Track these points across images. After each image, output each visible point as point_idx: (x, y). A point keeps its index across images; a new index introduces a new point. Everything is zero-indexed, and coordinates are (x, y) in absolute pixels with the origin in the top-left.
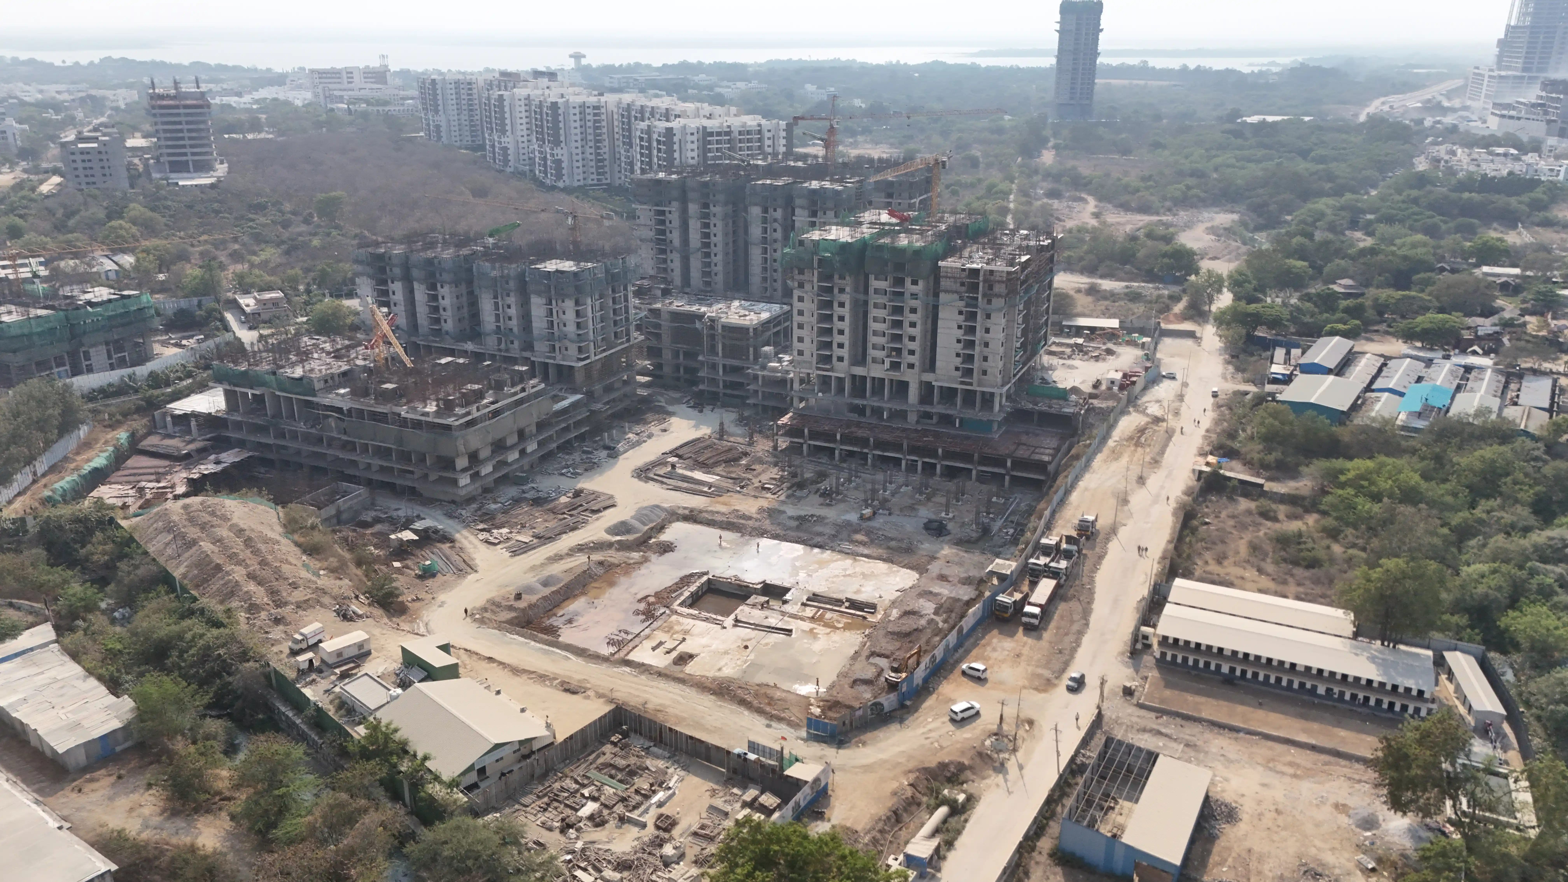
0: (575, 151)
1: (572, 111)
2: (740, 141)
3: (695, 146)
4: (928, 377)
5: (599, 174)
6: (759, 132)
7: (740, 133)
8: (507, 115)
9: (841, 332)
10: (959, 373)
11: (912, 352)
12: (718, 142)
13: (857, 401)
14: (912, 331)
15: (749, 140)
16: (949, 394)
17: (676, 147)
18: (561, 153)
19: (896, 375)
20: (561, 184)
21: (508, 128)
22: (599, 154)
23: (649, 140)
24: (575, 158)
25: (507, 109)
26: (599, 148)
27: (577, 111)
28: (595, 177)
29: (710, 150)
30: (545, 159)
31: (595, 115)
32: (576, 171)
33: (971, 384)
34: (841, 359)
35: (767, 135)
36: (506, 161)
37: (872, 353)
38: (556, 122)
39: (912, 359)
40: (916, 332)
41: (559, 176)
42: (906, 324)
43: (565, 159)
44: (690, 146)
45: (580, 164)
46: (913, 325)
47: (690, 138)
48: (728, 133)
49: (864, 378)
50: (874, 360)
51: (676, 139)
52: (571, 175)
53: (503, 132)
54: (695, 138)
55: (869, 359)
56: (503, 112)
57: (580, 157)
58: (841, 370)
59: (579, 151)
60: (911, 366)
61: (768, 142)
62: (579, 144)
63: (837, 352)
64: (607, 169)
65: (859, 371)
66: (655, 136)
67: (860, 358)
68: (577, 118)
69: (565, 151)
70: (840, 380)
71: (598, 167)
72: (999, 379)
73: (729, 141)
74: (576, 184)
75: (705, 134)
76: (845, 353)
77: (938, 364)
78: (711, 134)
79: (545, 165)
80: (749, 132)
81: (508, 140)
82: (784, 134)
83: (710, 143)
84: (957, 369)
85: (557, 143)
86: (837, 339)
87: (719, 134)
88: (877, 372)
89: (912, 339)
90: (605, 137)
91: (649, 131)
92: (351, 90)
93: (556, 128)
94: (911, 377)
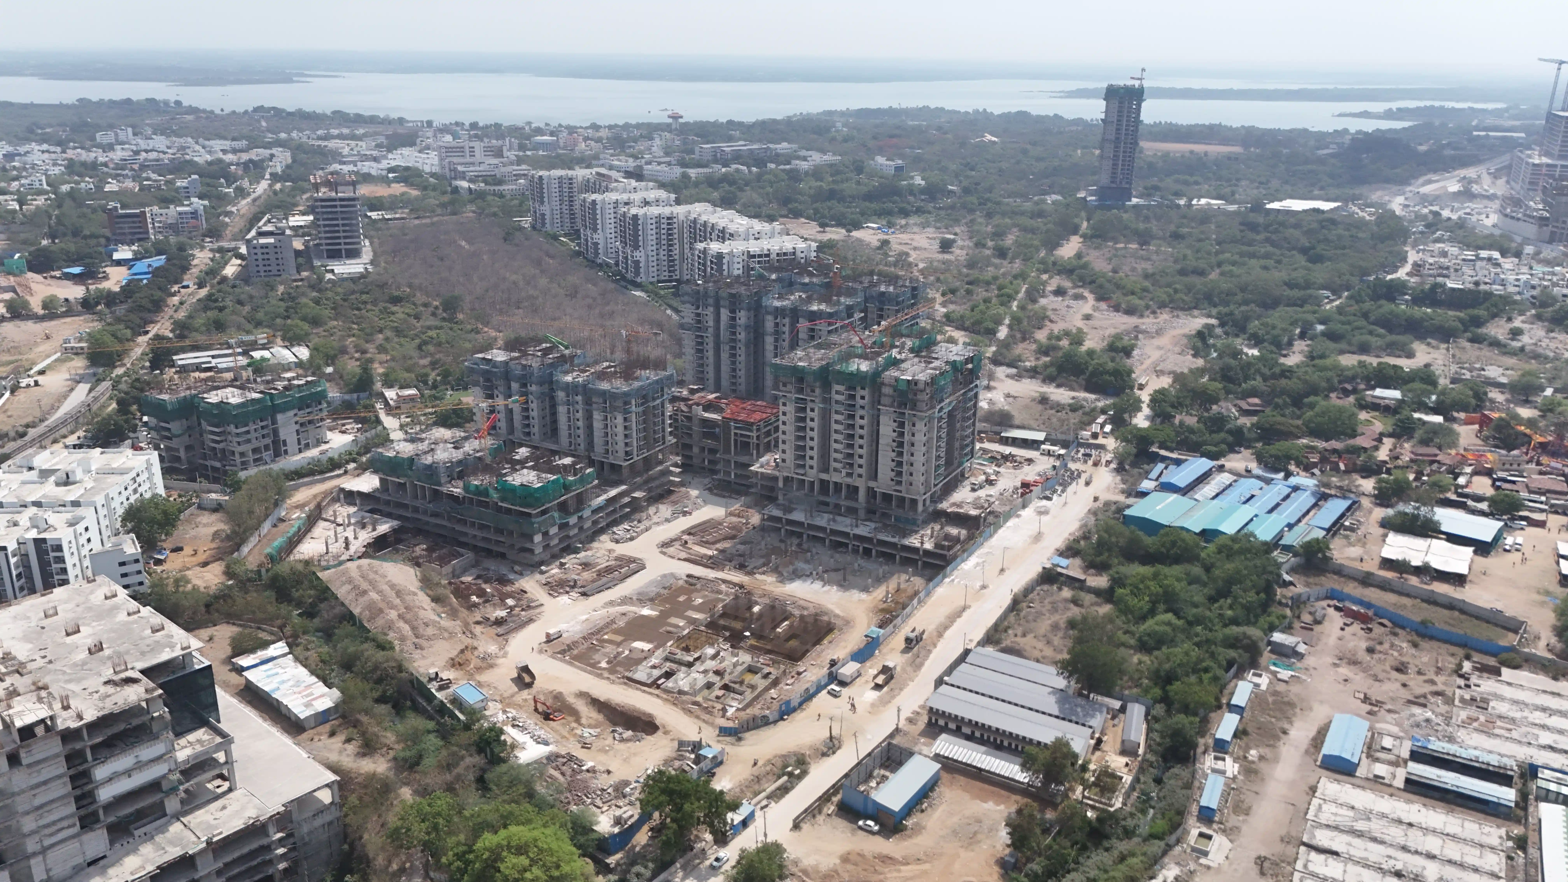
0: (651, 253)
1: (650, 222)
2: (777, 261)
3: (740, 266)
4: (872, 484)
5: (670, 271)
6: (794, 253)
7: (778, 255)
8: (599, 218)
9: (812, 448)
10: (893, 483)
11: (860, 466)
12: (759, 262)
13: (823, 498)
14: (860, 451)
15: (784, 260)
16: (887, 497)
17: (725, 266)
19: (850, 481)
20: (638, 280)
21: (599, 228)
22: (670, 256)
24: (651, 259)
25: (598, 211)
26: (670, 250)
27: (653, 221)
28: (667, 273)
29: (753, 269)
30: (626, 258)
31: (668, 224)
32: (651, 269)
33: (901, 492)
34: (811, 467)
36: (596, 254)
37: (833, 464)
38: (636, 230)
39: (860, 471)
40: (863, 452)
42: (856, 447)
43: (642, 260)
44: (736, 266)
45: (655, 264)
46: (861, 447)
47: (736, 260)
48: (768, 255)
49: (828, 482)
50: (835, 470)
51: (725, 260)
52: (647, 273)
53: (595, 230)
54: (740, 259)
55: (831, 469)
56: (595, 214)
57: (655, 258)
58: (812, 475)
59: (654, 253)
60: (860, 476)
62: (654, 248)
63: (809, 462)
64: (677, 267)
65: (824, 476)
66: (709, 257)
67: (825, 468)
68: (654, 226)
69: (643, 253)
70: (811, 483)
71: (669, 266)
73: (768, 261)
74: (651, 280)
75: (749, 256)
76: (814, 463)
77: (880, 475)
78: (754, 256)
79: (627, 264)
80: (785, 254)
81: (599, 237)
82: (815, 254)
83: (753, 263)
84: (892, 480)
85: (636, 247)
86: (809, 453)
87: (760, 256)
88: (837, 478)
89: (861, 457)
90: (676, 242)
91: (704, 252)
92: (473, 164)
93: (636, 235)
94: (862, 484)
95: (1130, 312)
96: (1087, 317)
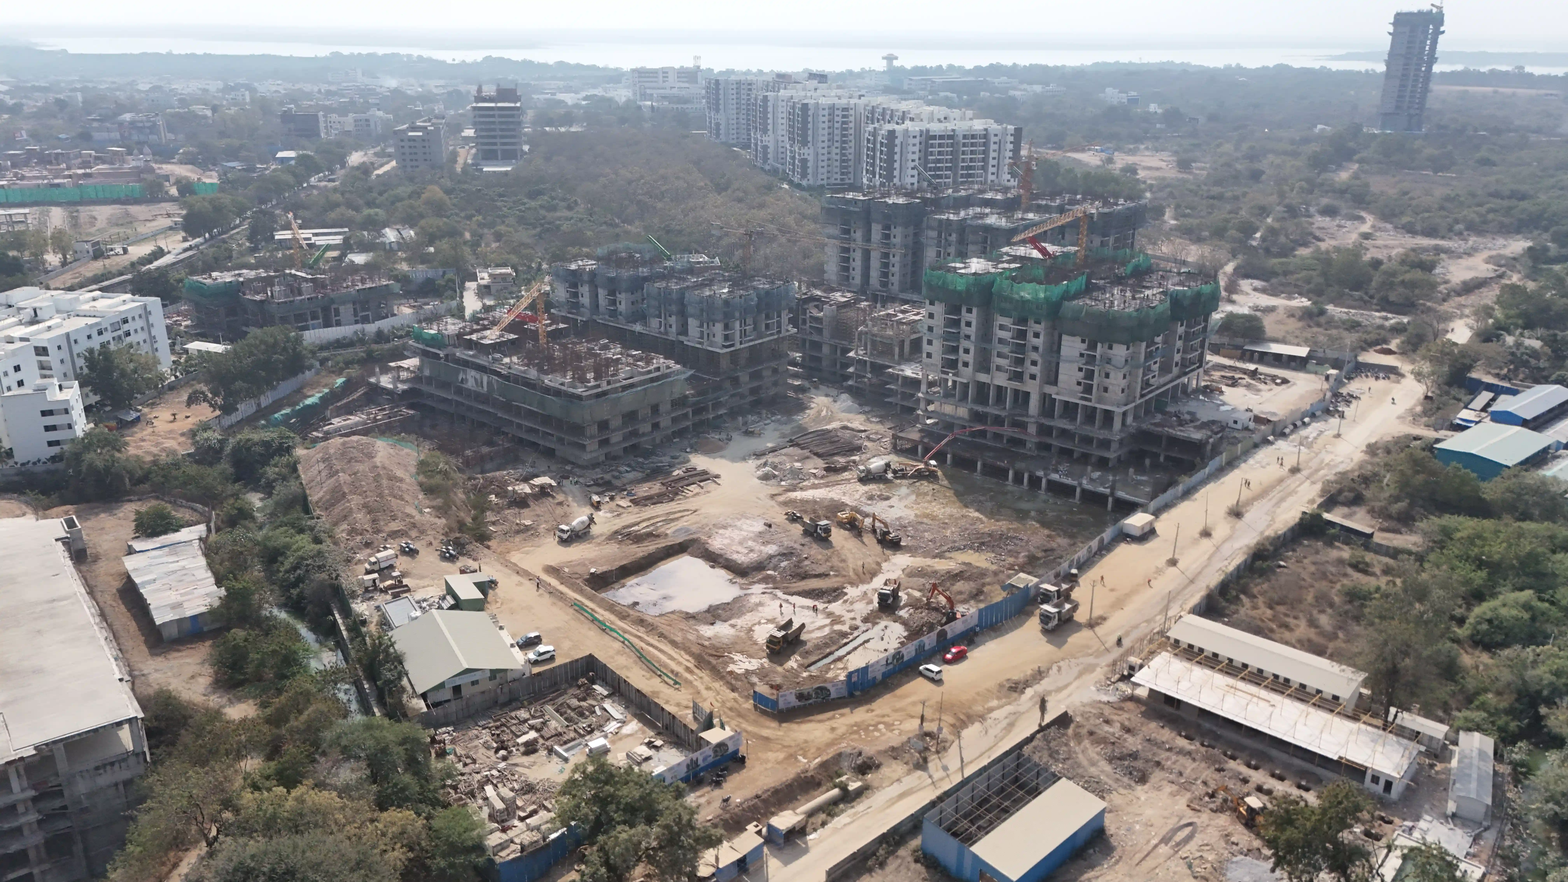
0: (821, 151)
1: (821, 113)
2: (964, 145)
3: (916, 149)
4: (1050, 389)
5: (842, 174)
6: (985, 136)
7: (965, 137)
8: (770, 116)
9: (967, 338)
10: (1080, 388)
11: (1034, 363)
12: (940, 145)
13: (980, 409)
14: (1035, 342)
15: (972, 145)
16: (1070, 409)
17: (897, 149)
18: (808, 153)
19: (1018, 385)
20: (804, 183)
21: (770, 127)
22: (844, 155)
24: (821, 157)
25: (770, 109)
26: (844, 148)
27: (826, 112)
28: (839, 176)
29: (932, 154)
30: (794, 158)
31: (844, 116)
32: (820, 170)
33: (1090, 400)
34: (966, 364)
35: (993, 139)
36: (765, 159)
37: (996, 360)
38: (805, 122)
39: (1034, 370)
40: (1039, 342)
41: (804, 175)
42: (1030, 335)
43: (811, 158)
44: (911, 149)
45: (825, 164)
46: (1037, 335)
47: (912, 141)
48: (950, 137)
49: (987, 386)
50: (999, 368)
51: (897, 142)
52: (816, 174)
53: (765, 131)
54: (917, 141)
55: (993, 367)
56: (765, 112)
57: (825, 158)
58: (966, 376)
59: (825, 151)
60: (1033, 377)
61: (993, 147)
62: (826, 144)
63: (963, 357)
64: (851, 170)
65: (983, 378)
66: (879, 138)
67: (984, 365)
68: (826, 119)
69: (811, 151)
70: (966, 386)
71: (842, 167)
72: (1121, 397)
73: (952, 145)
74: (820, 182)
75: (928, 138)
76: (970, 358)
77: (1060, 377)
78: (934, 137)
79: (794, 164)
80: (973, 137)
81: (769, 140)
82: (1012, 139)
83: (932, 146)
84: (1079, 384)
85: (804, 143)
86: (964, 344)
87: (941, 137)
88: (1001, 380)
89: (1035, 349)
90: (851, 138)
91: (874, 134)
93: (804, 129)
94: (1033, 388)
96: (1366, 237)
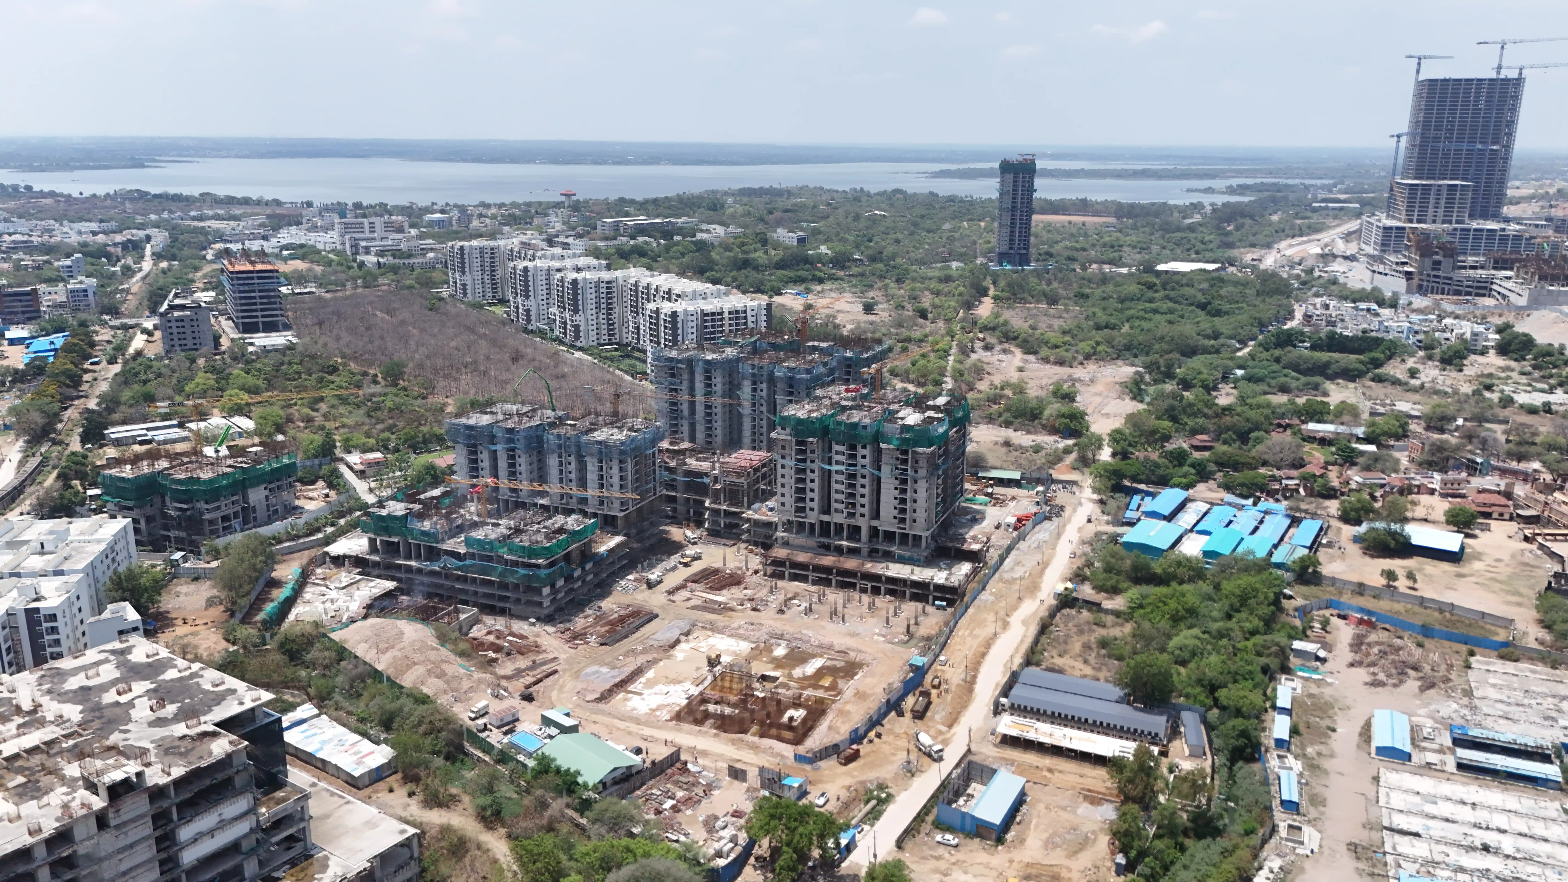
0: (590, 317)
1: (589, 286)
2: (730, 319)
3: (694, 324)
4: (875, 523)
5: (609, 335)
6: (745, 312)
7: (730, 313)
8: (530, 283)
9: (812, 490)
10: (897, 521)
11: (863, 506)
12: (712, 321)
13: (824, 540)
14: (862, 491)
15: (735, 318)
16: (890, 536)
17: (679, 325)
18: (579, 319)
19: (852, 521)
20: (579, 344)
21: (531, 293)
22: (610, 319)
23: (657, 318)
24: (591, 323)
25: (530, 278)
26: (610, 314)
27: (593, 285)
28: (606, 337)
29: (706, 327)
30: (565, 323)
31: (608, 288)
32: (591, 333)
33: (905, 529)
34: (812, 509)
35: (751, 313)
36: (528, 321)
37: (834, 505)
38: (575, 294)
39: (862, 510)
40: (866, 491)
41: (577, 338)
42: (858, 486)
43: (582, 324)
44: (690, 324)
45: (594, 328)
46: (863, 486)
48: (719, 314)
49: (829, 523)
50: (836, 511)
51: (679, 319)
52: (587, 337)
53: (527, 297)
54: (694, 318)
55: (832, 510)
56: (526, 281)
57: (594, 322)
58: (813, 517)
59: (594, 317)
60: (863, 515)
61: (751, 319)
62: (594, 312)
63: (809, 504)
64: (616, 331)
65: (825, 518)
66: (662, 316)
67: (826, 509)
68: (593, 290)
69: (582, 318)
70: (812, 525)
71: (609, 330)
72: (925, 525)
73: (721, 320)
74: (591, 344)
75: (703, 315)
76: (815, 505)
77: (882, 514)
78: (707, 315)
79: (565, 328)
80: (737, 312)
82: (765, 312)
83: (706, 321)
84: (895, 518)
85: (576, 311)
86: (810, 495)
87: (713, 314)
88: (839, 518)
89: (863, 496)
90: (615, 305)
91: (657, 311)
92: (374, 239)
93: (575, 300)
94: (864, 524)
95: (1061, 363)
96: (1021, 370)
